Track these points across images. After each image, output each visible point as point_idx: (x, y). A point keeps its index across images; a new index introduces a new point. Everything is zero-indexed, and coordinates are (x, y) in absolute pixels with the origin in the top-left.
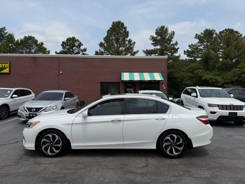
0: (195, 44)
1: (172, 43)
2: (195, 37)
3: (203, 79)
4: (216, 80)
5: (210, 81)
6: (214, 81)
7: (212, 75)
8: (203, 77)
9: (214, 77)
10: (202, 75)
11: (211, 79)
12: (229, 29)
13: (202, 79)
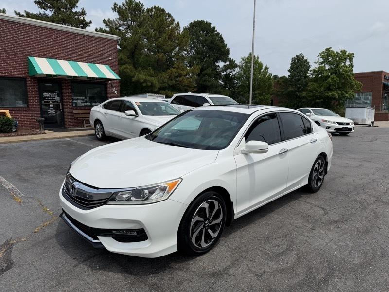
0: (115, 20)
1: (74, 10)
2: (113, 7)
3: (134, 79)
4: (152, 83)
5: (144, 84)
6: (149, 84)
7: (146, 75)
8: (133, 77)
9: (148, 78)
10: (132, 74)
11: (145, 81)
12: (159, 7)
13: (133, 81)
